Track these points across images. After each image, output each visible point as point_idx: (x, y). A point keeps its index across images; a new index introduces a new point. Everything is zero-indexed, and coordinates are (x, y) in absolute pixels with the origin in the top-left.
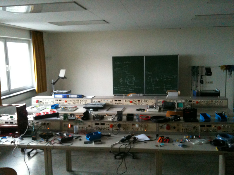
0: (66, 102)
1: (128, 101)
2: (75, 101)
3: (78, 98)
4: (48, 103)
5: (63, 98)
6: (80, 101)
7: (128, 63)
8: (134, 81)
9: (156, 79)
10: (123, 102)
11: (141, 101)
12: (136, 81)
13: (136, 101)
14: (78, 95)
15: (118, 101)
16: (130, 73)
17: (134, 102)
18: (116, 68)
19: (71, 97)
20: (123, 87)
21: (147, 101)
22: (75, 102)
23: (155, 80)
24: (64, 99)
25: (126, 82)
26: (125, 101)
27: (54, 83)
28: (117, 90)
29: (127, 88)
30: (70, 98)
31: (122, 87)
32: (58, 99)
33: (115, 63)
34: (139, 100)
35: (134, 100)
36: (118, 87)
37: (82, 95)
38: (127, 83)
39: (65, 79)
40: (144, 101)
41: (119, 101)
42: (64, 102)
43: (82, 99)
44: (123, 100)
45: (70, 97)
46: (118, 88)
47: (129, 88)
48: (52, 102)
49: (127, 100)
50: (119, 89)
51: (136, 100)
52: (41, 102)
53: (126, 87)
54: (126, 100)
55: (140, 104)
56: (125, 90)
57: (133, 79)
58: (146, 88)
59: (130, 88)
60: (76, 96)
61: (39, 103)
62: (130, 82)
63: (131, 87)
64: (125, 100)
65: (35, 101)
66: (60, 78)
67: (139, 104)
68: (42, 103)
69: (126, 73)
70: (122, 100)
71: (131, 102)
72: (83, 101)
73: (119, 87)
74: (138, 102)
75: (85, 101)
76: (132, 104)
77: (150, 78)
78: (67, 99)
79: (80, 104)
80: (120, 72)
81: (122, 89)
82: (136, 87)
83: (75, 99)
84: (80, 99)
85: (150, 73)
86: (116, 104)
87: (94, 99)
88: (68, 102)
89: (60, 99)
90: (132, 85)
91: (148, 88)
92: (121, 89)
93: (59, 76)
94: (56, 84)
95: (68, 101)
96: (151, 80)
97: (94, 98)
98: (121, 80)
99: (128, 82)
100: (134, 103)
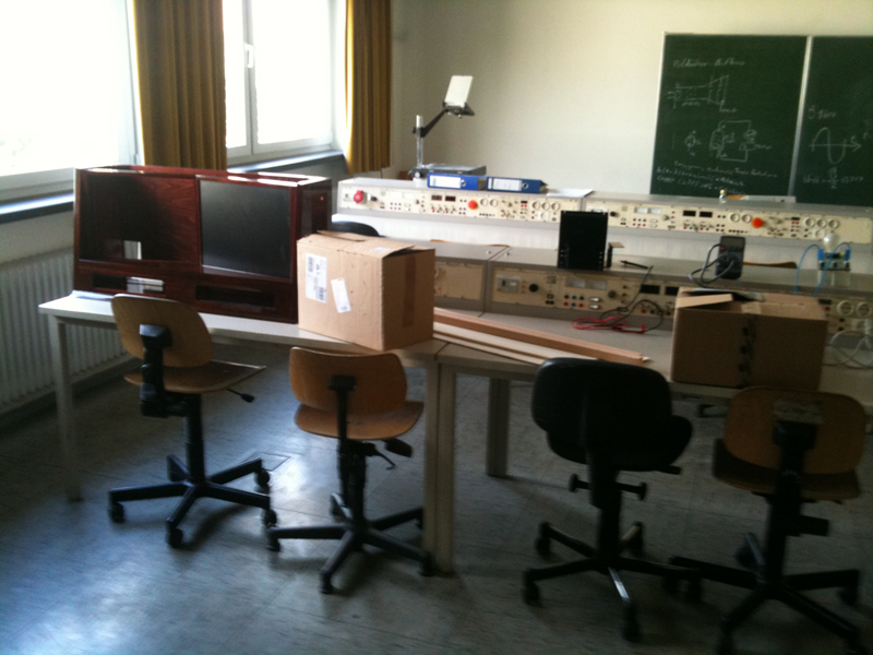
0: (474, 205)
1: (744, 218)
2: (510, 205)
3: (523, 191)
4: (402, 207)
5: (462, 188)
6: (534, 205)
7: (732, 62)
8: (750, 146)
9: (849, 142)
10: (721, 221)
11: (803, 222)
12: (759, 146)
13: (780, 222)
14: (524, 181)
15: (698, 214)
16: (734, 110)
17: (772, 223)
18: (678, 86)
19: (495, 188)
20: (694, 171)
21: (831, 224)
22: (511, 210)
23: (845, 146)
24: (465, 192)
25: (712, 146)
26: (732, 217)
27: (424, 132)
28: (668, 180)
29: (713, 173)
30: (492, 190)
31: (691, 167)
32: (444, 194)
33: (676, 63)
34: (797, 219)
35: (774, 215)
36: (672, 168)
37: (542, 184)
38: (715, 152)
39: (466, 117)
40: (819, 223)
41: (704, 214)
42: (466, 205)
43: (540, 199)
44: (722, 214)
45: (490, 187)
46: (676, 172)
47: (723, 175)
48: (418, 202)
49: (742, 214)
50: (677, 177)
51: (781, 216)
52: (374, 199)
53: (709, 169)
54: (738, 211)
55: (800, 236)
56: (704, 181)
57: (747, 135)
58: (799, 178)
59: (727, 176)
60: (516, 185)
61: (365, 203)
62: (729, 149)
63: (731, 173)
64: (729, 215)
65: (352, 196)
66: (447, 111)
67: (794, 235)
68: (376, 206)
69: (718, 107)
70: (716, 212)
71: (758, 223)
72: (543, 206)
73: (679, 168)
74: (788, 224)
75: (553, 206)
76: (762, 232)
77: (824, 134)
78: (477, 196)
79: (530, 219)
80: (691, 102)
81: (692, 178)
82: (753, 173)
83: (512, 198)
84: (531, 199)
85: (826, 116)
86: (688, 229)
87: (594, 200)
88: (481, 209)
89: (451, 194)
90: (738, 165)
91: (808, 181)
92: (687, 178)
93: (444, 104)
94: (430, 134)
95: (482, 202)
96: (829, 145)
97: (592, 196)
98: (692, 141)
99: (720, 148)
100: (773, 230)
